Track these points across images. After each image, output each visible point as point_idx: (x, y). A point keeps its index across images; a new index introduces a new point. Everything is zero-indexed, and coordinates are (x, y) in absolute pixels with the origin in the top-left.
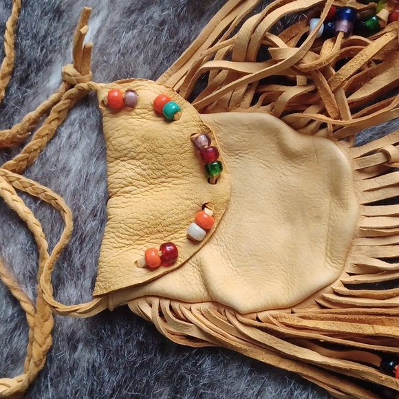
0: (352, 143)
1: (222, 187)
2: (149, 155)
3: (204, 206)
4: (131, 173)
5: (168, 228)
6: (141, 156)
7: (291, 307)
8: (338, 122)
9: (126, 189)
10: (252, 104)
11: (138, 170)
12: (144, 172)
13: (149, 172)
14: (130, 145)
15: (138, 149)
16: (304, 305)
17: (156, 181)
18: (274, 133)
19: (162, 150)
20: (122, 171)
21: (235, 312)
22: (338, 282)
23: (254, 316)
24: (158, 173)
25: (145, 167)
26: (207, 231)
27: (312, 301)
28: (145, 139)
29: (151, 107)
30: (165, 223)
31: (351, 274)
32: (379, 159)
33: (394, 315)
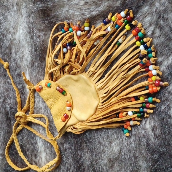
0: (84, 72)
1: (68, 95)
2: (51, 97)
3: (67, 102)
4: (50, 103)
5: (63, 110)
6: (50, 98)
7: (94, 114)
8: (80, 69)
9: (52, 106)
10: (63, 74)
11: (52, 101)
12: (53, 101)
13: (54, 100)
14: (47, 97)
15: (49, 97)
16: (96, 112)
17: (56, 101)
18: (70, 78)
19: (53, 95)
20: (49, 103)
21: (85, 121)
22: (100, 103)
23: (89, 120)
24: (56, 99)
25: (52, 99)
26: (71, 107)
27: (97, 110)
28: (49, 94)
29: (46, 86)
30: (62, 110)
31: (101, 100)
32: (91, 73)
33: (112, 105)
